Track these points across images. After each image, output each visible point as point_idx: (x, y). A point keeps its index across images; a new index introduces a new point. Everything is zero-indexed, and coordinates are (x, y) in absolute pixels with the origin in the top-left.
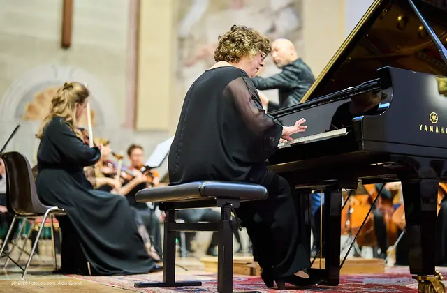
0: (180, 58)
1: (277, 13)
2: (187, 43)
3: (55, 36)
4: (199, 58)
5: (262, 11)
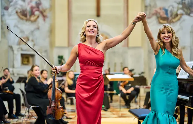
2: (148, 8)
3: (94, 12)
4: (153, 14)
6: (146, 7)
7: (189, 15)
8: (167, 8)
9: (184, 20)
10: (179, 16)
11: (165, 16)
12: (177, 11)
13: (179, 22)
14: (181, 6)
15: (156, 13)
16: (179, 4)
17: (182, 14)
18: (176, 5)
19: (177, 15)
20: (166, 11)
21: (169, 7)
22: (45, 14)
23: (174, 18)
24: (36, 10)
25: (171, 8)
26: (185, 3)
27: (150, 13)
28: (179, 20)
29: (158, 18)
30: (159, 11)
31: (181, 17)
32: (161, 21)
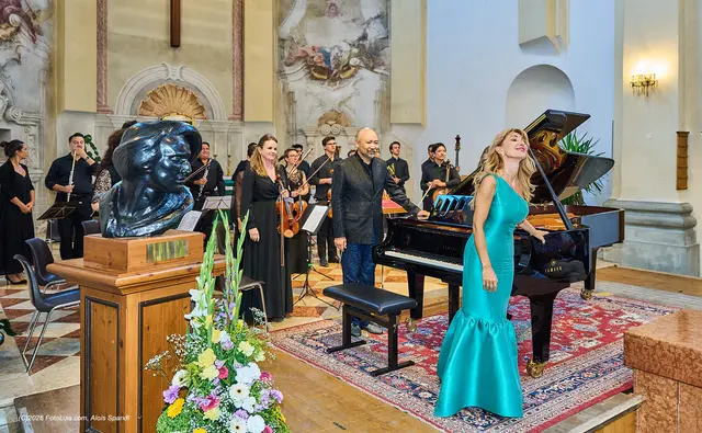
0: (282, 57)
1: (368, 23)
2: (287, 43)
4: (299, 58)
5: (354, 20)
6: (282, 40)
7: (372, 69)
8: (328, 50)
9: (362, 79)
10: (353, 69)
11: (324, 65)
12: (349, 58)
13: (353, 80)
14: (355, 50)
15: (305, 57)
16: (352, 45)
17: (359, 67)
18: (346, 48)
19: (348, 67)
20: (327, 56)
21: (332, 49)
22: (35, 23)
23: (344, 71)
24: (13, 12)
25: (336, 50)
26: (364, 46)
27: (290, 54)
28: (352, 76)
29: (309, 67)
30: (311, 54)
31: (356, 72)
32: (316, 75)
